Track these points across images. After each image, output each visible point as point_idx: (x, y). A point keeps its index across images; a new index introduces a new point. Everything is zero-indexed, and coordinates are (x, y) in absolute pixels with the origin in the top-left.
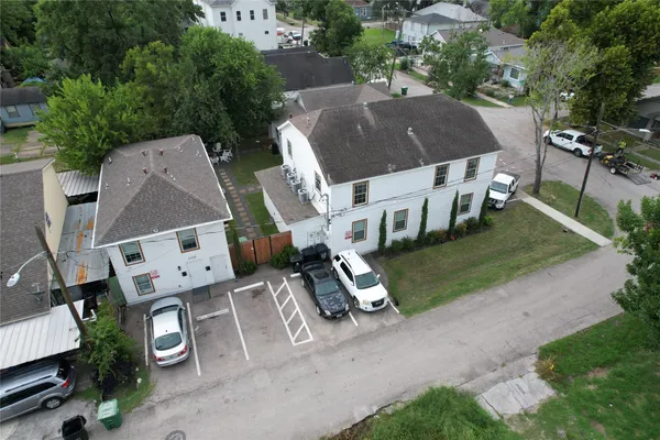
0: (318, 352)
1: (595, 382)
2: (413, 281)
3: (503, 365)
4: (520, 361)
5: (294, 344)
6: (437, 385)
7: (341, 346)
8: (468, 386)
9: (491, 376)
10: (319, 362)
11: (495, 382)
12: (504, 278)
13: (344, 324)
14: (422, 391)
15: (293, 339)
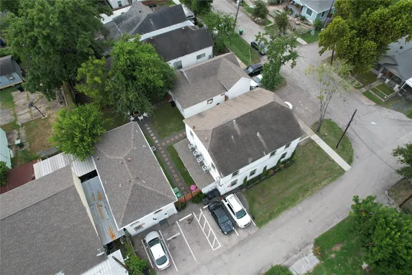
0: (224, 253)
1: (335, 252)
2: (259, 203)
3: (300, 250)
4: (306, 248)
5: (214, 250)
6: (274, 264)
7: (233, 248)
8: (286, 263)
9: (295, 256)
10: (225, 258)
11: (297, 260)
12: (301, 199)
13: (233, 235)
14: (269, 268)
15: (212, 247)
